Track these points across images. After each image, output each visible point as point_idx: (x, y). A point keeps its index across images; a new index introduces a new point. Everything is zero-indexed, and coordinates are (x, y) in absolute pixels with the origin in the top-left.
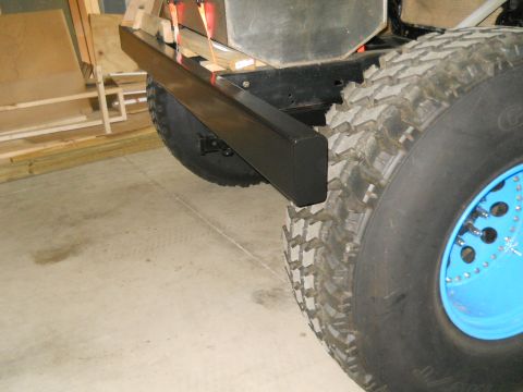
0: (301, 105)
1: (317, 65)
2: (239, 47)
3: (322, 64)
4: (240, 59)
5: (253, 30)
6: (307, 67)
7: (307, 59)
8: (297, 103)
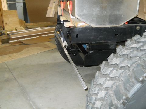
0: (101, 42)
1: (109, 27)
2: (79, 18)
3: (111, 27)
4: (80, 22)
5: (85, 12)
6: (105, 28)
7: (105, 25)
8: (100, 40)
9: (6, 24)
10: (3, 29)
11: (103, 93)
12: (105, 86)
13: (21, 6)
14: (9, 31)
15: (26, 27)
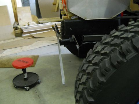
9: (20, 19)
10: (17, 24)
11: (85, 78)
12: (87, 72)
13: (34, 3)
14: (22, 26)
15: (38, 22)
